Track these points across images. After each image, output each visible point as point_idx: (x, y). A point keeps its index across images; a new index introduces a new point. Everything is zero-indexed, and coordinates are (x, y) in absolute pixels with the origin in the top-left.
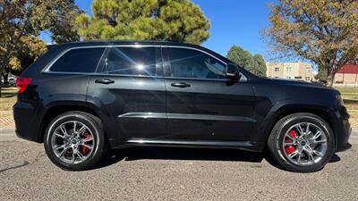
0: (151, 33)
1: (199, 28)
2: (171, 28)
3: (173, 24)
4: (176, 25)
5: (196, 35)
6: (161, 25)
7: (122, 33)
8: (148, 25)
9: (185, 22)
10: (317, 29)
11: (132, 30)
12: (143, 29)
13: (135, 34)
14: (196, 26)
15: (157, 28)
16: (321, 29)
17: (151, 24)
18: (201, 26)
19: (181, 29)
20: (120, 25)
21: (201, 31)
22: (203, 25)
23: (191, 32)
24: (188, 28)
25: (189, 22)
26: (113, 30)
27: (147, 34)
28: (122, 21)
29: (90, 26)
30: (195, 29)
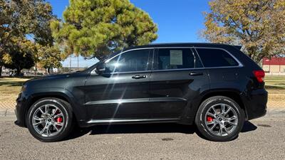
0: (108, 35)
1: (149, 31)
2: (126, 31)
3: (127, 28)
4: (130, 29)
5: (146, 36)
6: (117, 29)
7: (86, 35)
8: (106, 29)
9: (137, 26)
10: (241, 31)
11: (94, 33)
12: (102, 32)
13: (96, 36)
14: (146, 29)
15: (114, 31)
16: (244, 31)
17: (109, 28)
18: (151, 29)
19: (134, 32)
20: (85, 29)
21: (150, 34)
22: (152, 28)
23: (142, 34)
24: (139, 31)
25: (141, 26)
26: (78, 33)
27: (105, 36)
28: (86, 26)
29: (61, 30)
30: (145, 31)
